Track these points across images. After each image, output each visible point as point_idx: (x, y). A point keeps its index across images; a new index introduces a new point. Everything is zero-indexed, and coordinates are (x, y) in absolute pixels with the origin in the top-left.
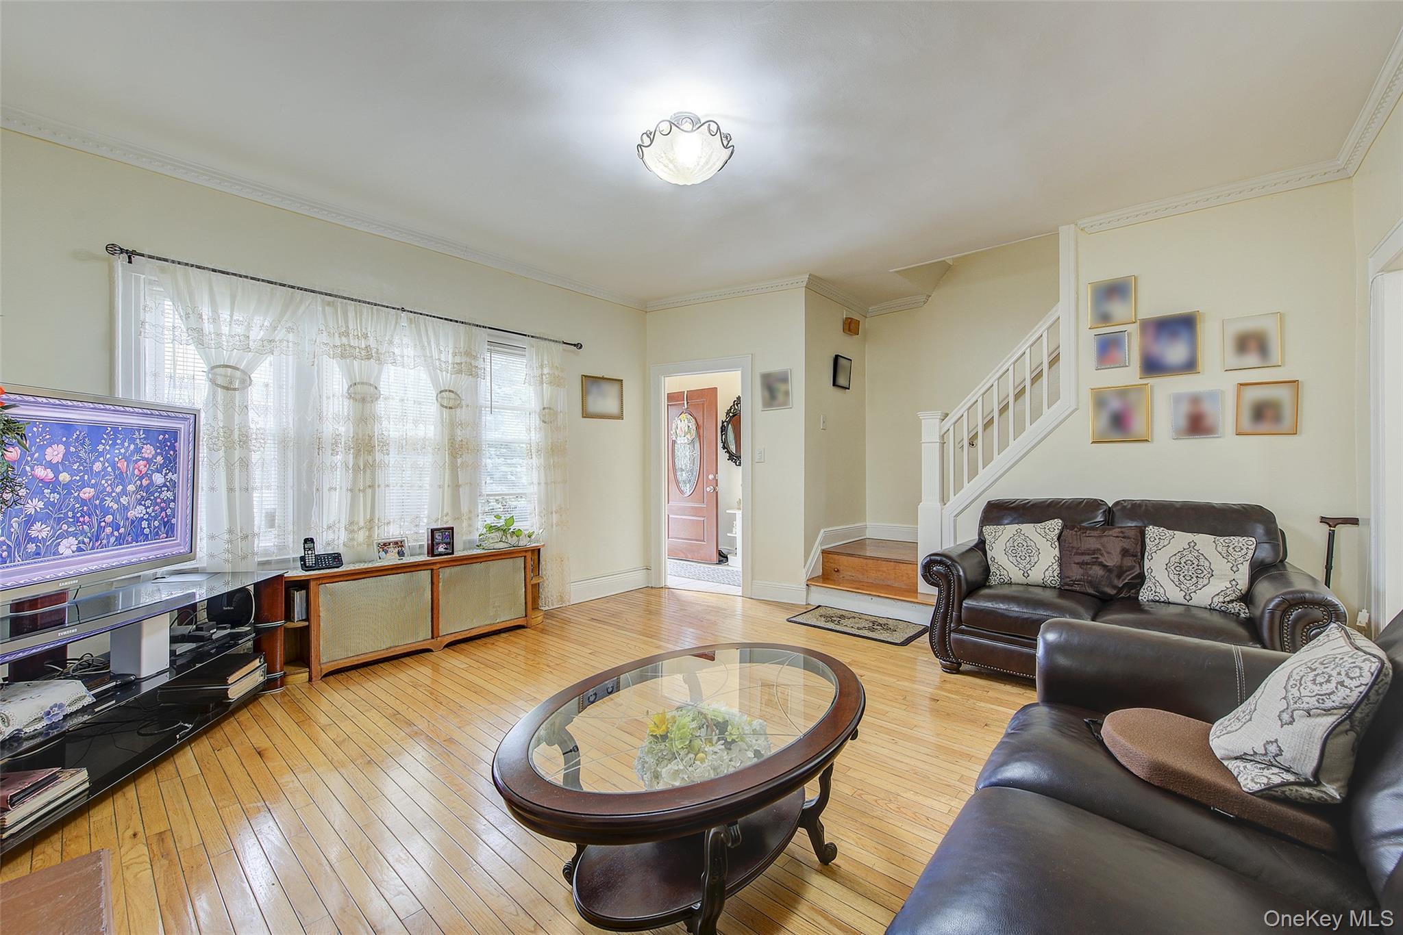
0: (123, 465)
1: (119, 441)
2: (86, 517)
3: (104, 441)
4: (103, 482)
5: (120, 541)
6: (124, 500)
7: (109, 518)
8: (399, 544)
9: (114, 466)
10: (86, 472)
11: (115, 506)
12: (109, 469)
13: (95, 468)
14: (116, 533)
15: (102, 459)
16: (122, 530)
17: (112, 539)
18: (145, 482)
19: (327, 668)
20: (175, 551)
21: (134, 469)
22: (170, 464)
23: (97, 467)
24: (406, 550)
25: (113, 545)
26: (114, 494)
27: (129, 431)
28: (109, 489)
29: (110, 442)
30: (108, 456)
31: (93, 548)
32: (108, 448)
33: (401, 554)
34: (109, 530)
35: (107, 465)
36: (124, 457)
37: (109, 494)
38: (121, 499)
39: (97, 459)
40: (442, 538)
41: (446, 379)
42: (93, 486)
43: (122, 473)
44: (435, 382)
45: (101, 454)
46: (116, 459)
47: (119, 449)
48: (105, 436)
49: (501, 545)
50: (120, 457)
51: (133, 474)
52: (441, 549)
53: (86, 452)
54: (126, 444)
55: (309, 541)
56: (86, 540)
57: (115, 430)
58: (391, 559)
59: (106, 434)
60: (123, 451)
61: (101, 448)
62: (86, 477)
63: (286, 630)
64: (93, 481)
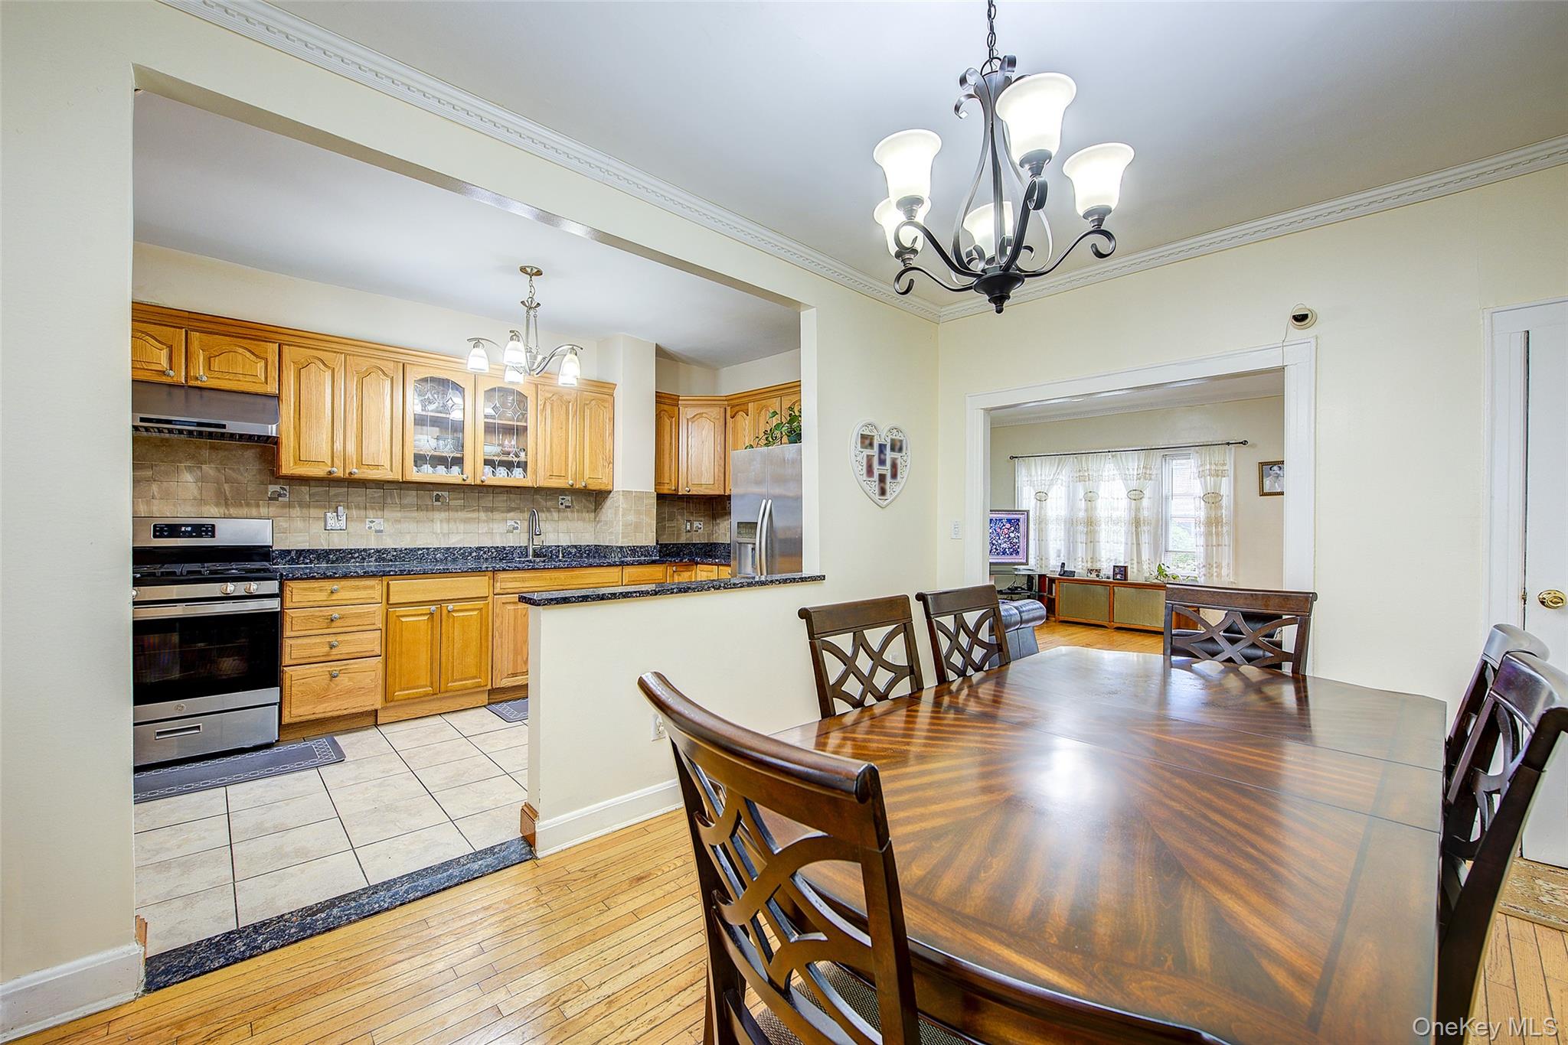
6: (999, 541)
7: (994, 547)
8: (1098, 571)
18: (1007, 536)
19: (1062, 618)
20: (1020, 561)
22: (1017, 530)
24: (1101, 574)
33: (1098, 576)
40: (1122, 571)
41: (1134, 484)
44: (1126, 486)
49: (1156, 581)
52: (1118, 577)
55: (1063, 564)
58: (1093, 577)
63: (1049, 598)
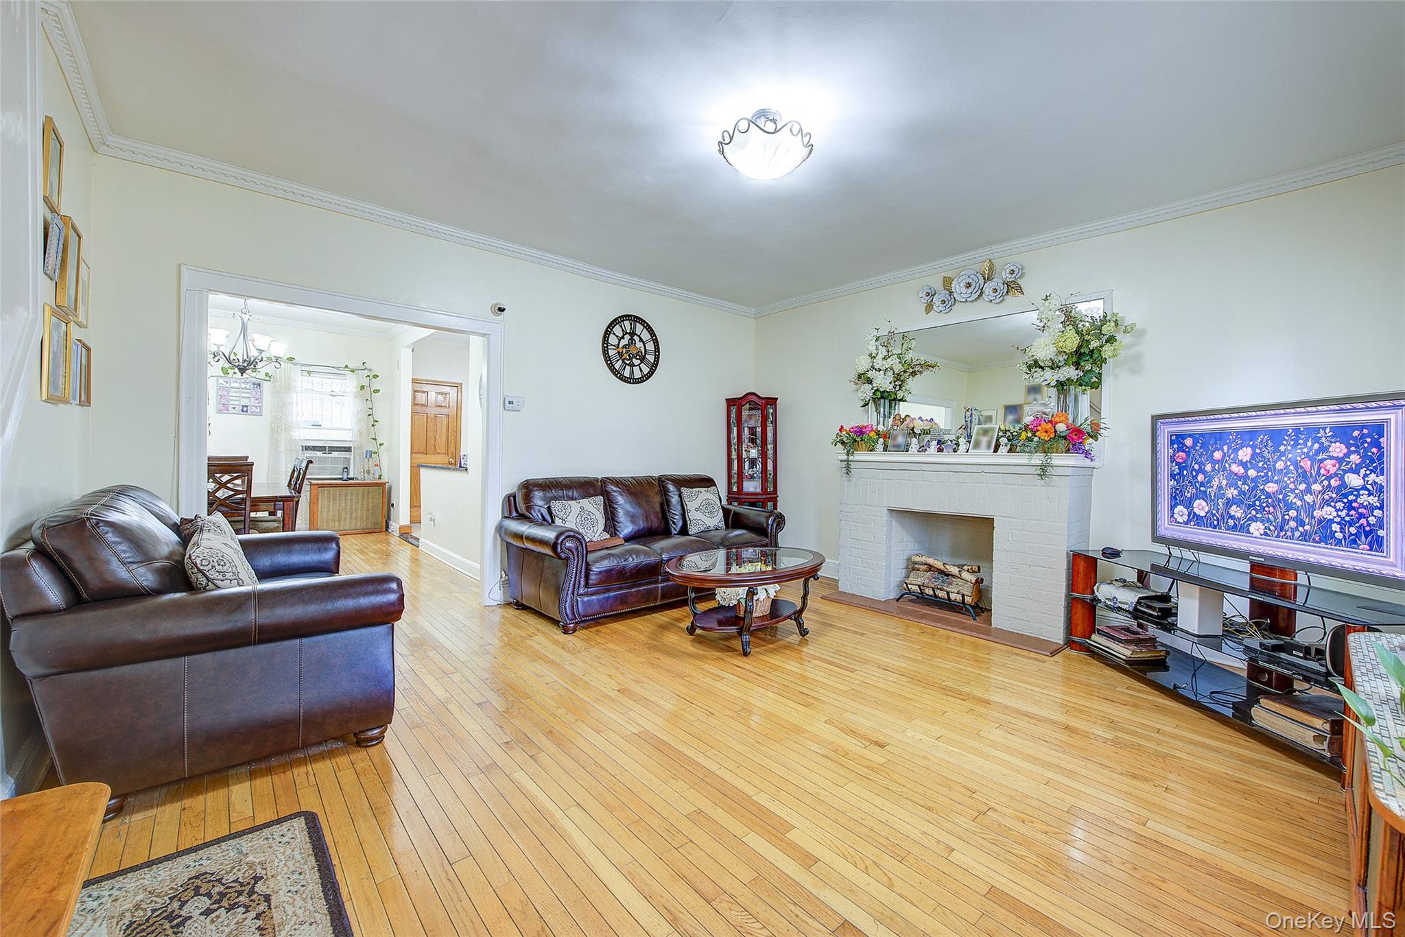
0: (1306, 464)
1: (1301, 441)
2: (1271, 508)
3: (1285, 442)
4: (1286, 479)
5: (1305, 537)
7: (1293, 513)
9: (1296, 467)
10: (1269, 469)
11: (1299, 503)
12: (1292, 468)
13: (1277, 466)
14: (1301, 529)
15: (1283, 458)
16: (1307, 527)
17: (1297, 534)
21: (1319, 468)
22: (1373, 463)
23: (1280, 465)
25: (1298, 539)
26: (1297, 491)
27: (1312, 431)
28: (1292, 486)
29: (1292, 443)
30: (1290, 456)
31: (1278, 536)
32: (1289, 448)
34: (1293, 524)
35: (1289, 463)
36: (1308, 456)
37: (1292, 491)
38: (1305, 497)
39: (1279, 459)
42: (1276, 482)
43: (1305, 471)
45: (1283, 454)
46: (1299, 458)
47: (1301, 449)
48: (1286, 438)
50: (1303, 456)
51: (1318, 473)
53: (1269, 452)
54: (1309, 444)
56: (1272, 528)
57: (1297, 431)
59: (1288, 436)
60: (1305, 450)
61: (1282, 448)
62: (1270, 474)
64: (1276, 478)
